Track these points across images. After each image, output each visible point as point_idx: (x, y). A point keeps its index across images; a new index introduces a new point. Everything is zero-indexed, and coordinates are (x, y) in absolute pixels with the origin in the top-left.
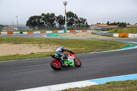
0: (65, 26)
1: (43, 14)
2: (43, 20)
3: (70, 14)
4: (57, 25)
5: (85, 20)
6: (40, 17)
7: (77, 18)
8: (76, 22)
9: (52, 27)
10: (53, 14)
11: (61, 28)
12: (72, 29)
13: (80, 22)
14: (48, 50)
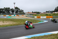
0: (15, 13)
1: (5, 8)
2: (5, 10)
3: (16, 8)
4: (11, 13)
5: (23, 11)
6: (3, 9)
7: (19, 10)
8: (19, 11)
9: (9, 13)
10: (9, 8)
11: (13, 14)
12: (18, 14)
13: (21, 11)
14: (7, 24)
